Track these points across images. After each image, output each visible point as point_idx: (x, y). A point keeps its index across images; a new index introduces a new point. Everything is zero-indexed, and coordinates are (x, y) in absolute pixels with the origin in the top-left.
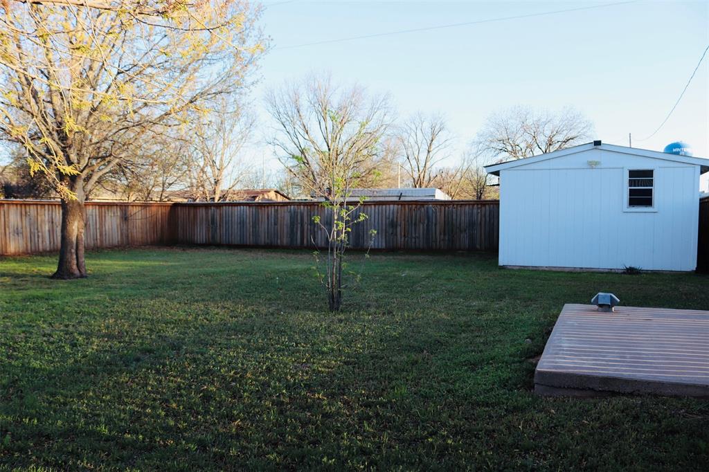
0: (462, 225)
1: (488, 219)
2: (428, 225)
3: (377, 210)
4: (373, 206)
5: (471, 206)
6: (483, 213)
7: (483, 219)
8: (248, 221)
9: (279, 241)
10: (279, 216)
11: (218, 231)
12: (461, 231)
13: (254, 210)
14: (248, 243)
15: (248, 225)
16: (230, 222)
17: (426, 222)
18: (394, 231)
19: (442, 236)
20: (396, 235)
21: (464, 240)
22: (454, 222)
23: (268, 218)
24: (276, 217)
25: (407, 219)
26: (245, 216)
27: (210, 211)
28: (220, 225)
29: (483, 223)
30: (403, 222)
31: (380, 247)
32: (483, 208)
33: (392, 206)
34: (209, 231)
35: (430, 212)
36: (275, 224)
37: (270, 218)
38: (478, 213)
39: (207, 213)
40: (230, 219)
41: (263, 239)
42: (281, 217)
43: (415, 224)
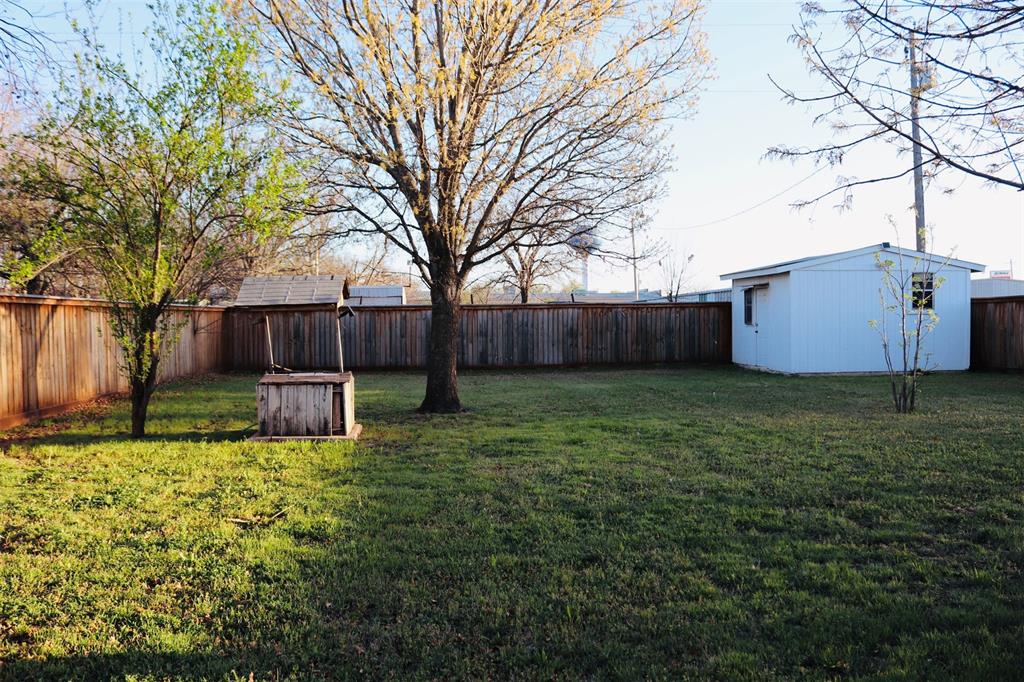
0: (658, 332)
1: (688, 325)
2: (616, 334)
3: (551, 315)
4: (546, 311)
5: (668, 310)
6: (682, 318)
7: (682, 325)
8: (358, 333)
9: (409, 360)
10: (409, 325)
11: (306, 348)
12: (657, 340)
13: (368, 317)
14: (359, 364)
15: (358, 340)
16: (328, 335)
17: (614, 329)
18: (575, 342)
19: (634, 347)
20: (577, 346)
21: (660, 350)
22: (649, 329)
23: (390, 328)
24: (404, 327)
25: (590, 327)
26: (352, 326)
27: (291, 319)
28: (310, 341)
29: (682, 330)
30: (585, 331)
31: (556, 363)
32: (682, 312)
33: (570, 310)
34: (289, 348)
35: (620, 317)
36: (402, 336)
37: (393, 327)
38: (676, 317)
39: (286, 323)
40: (327, 330)
41: (383, 358)
42: (412, 327)
43: (601, 332)
